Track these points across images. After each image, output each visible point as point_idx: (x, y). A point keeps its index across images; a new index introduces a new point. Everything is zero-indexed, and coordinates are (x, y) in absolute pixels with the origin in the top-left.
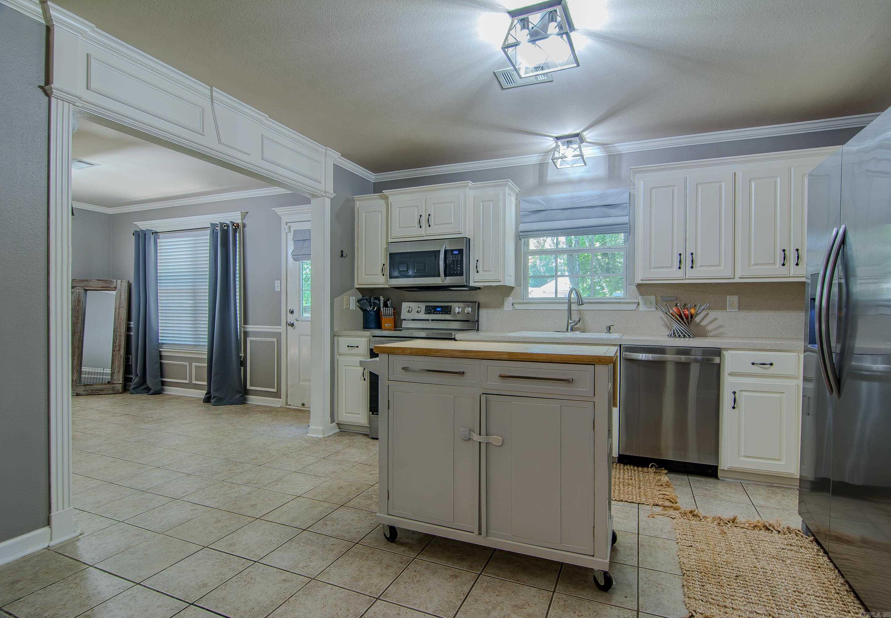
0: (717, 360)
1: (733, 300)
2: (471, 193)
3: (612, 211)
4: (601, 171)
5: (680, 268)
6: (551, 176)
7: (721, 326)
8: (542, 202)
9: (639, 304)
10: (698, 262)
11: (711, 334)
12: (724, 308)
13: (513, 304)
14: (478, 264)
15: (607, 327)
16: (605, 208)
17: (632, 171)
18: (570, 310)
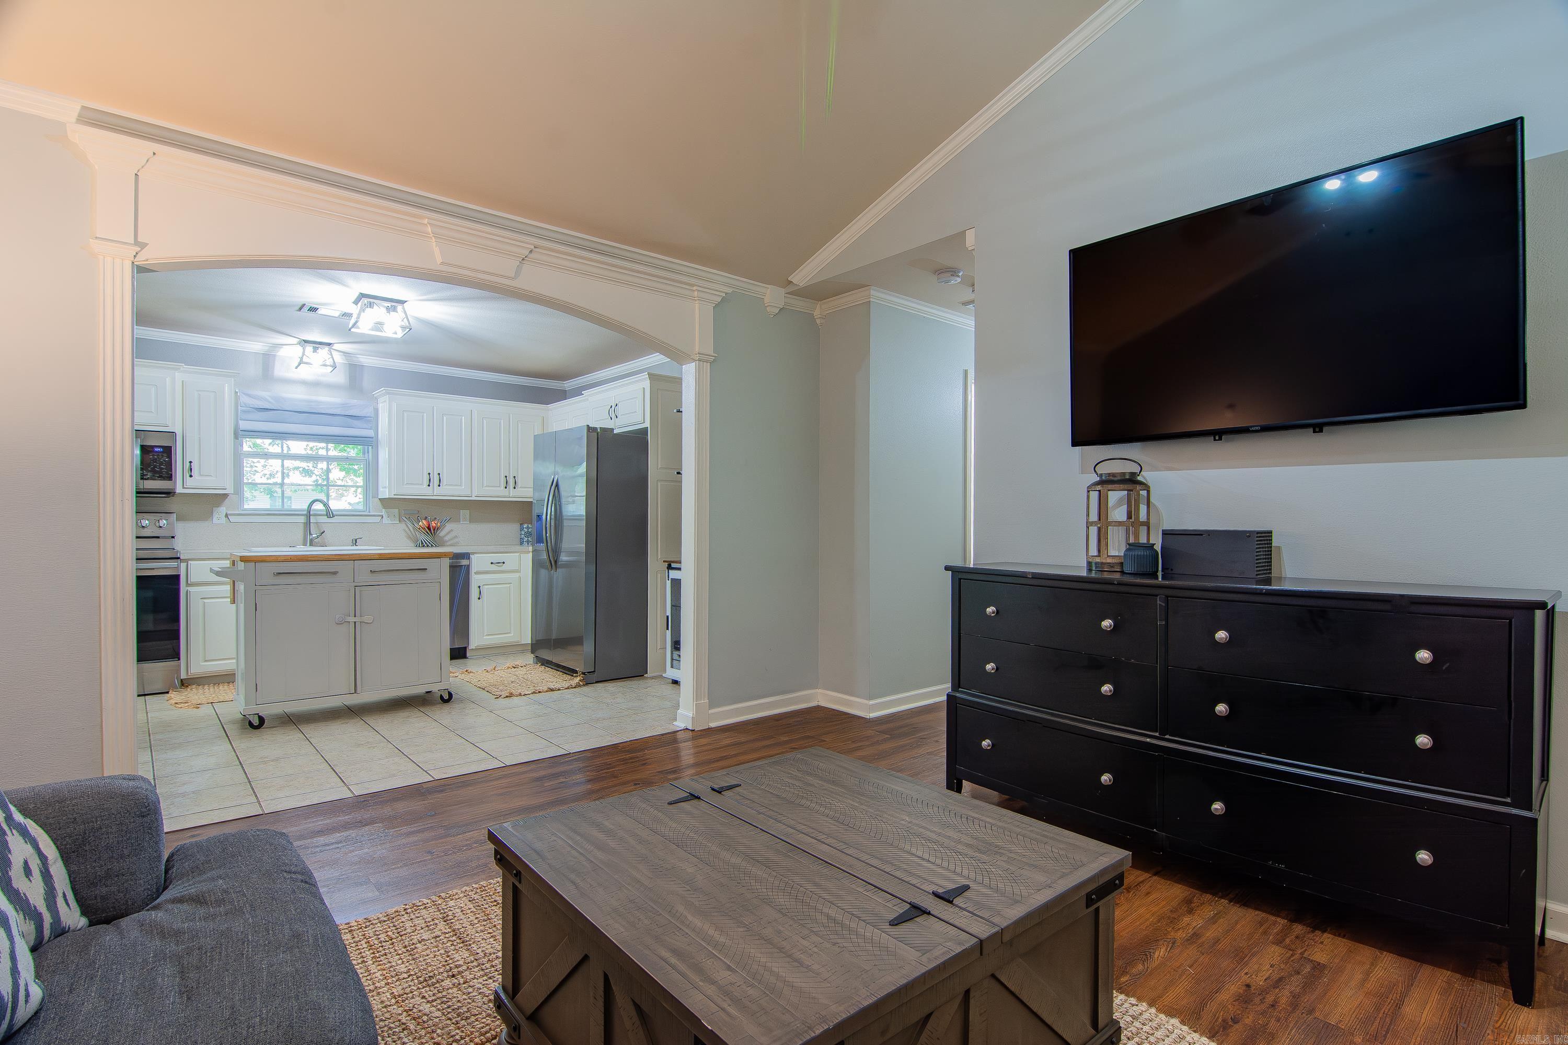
0: (464, 562)
1: (465, 513)
2: (178, 376)
3: (356, 423)
4: (340, 377)
5: (429, 486)
6: (279, 371)
7: (456, 537)
8: (268, 398)
9: (382, 517)
10: (444, 482)
11: (448, 544)
12: (458, 520)
13: (227, 516)
14: (193, 467)
15: (353, 539)
16: (347, 418)
17: (385, 391)
18: (309, 523)
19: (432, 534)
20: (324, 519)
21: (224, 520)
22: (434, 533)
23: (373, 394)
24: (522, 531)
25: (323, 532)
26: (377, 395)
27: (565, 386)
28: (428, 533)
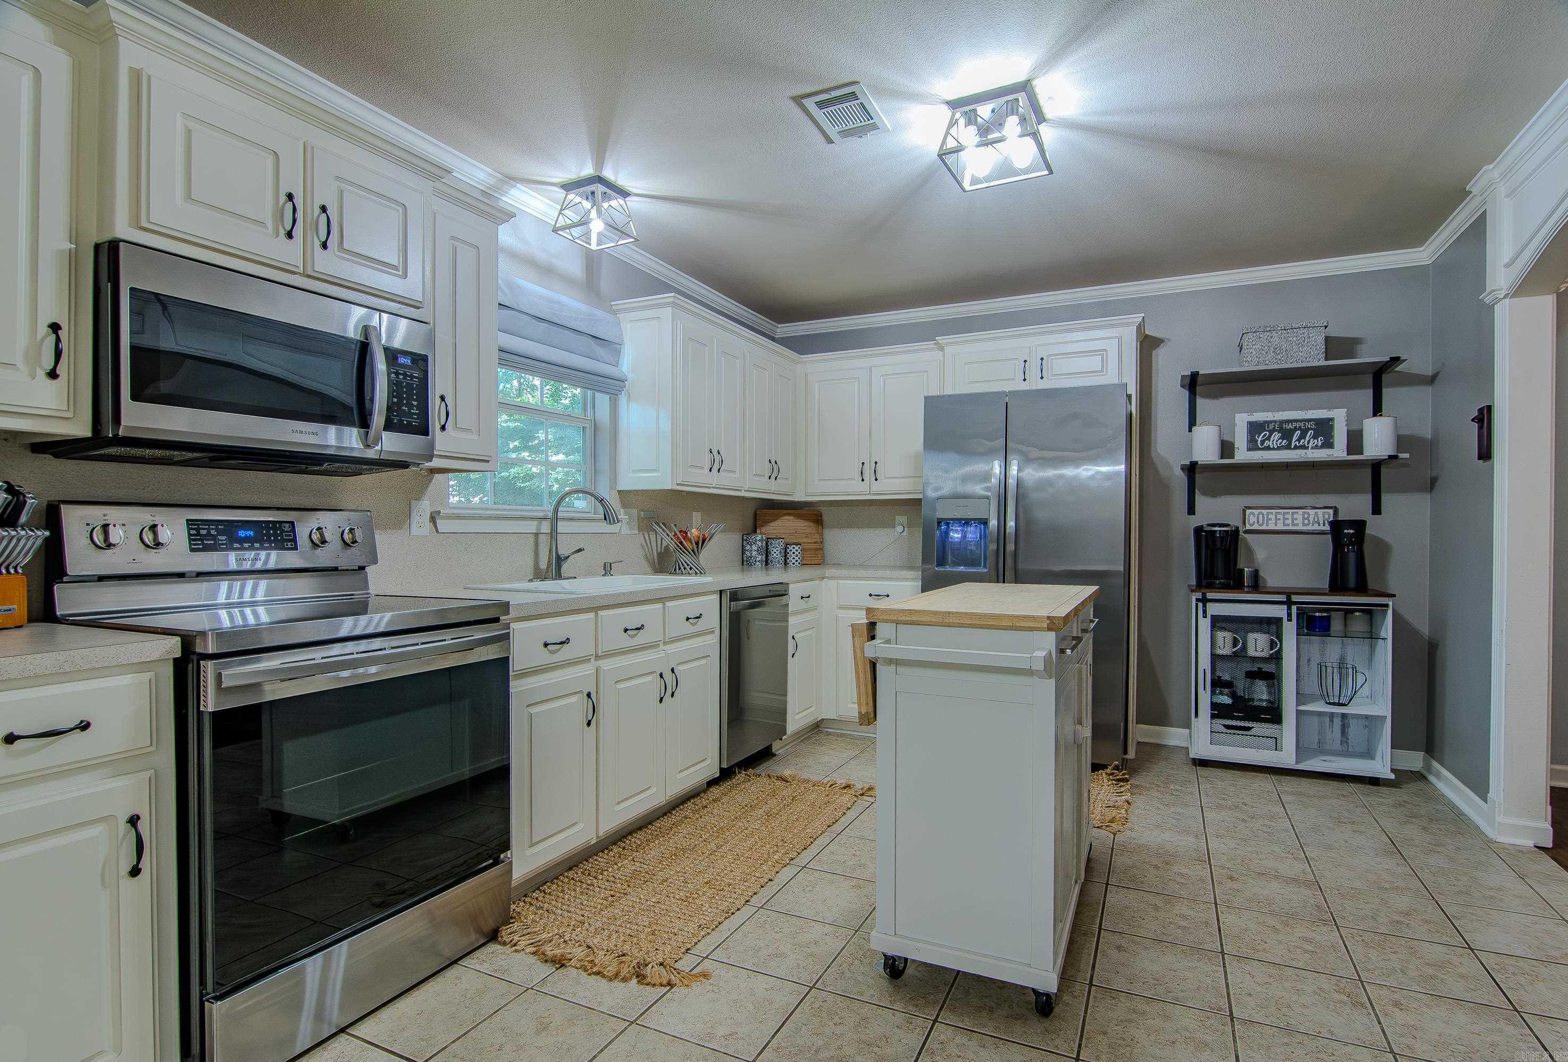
1: (697, 518)
3: (598, 350)
5: (711, 470)
6: (507, 234)
9: (622, 523)
13: (433, 519)
14: (449, 409)
15: (605, 564)
16: (592, 342)
17: (671, 300)
18: (554, 534)
19: (695, 554)
20: (604, 527)
21: (427, 528)
22: (701, 548)
23: (612, 303)
24: (751, 545)
25: (580, 550)
26: (621, 307)
27: (778, 330)
28: (693, 551)
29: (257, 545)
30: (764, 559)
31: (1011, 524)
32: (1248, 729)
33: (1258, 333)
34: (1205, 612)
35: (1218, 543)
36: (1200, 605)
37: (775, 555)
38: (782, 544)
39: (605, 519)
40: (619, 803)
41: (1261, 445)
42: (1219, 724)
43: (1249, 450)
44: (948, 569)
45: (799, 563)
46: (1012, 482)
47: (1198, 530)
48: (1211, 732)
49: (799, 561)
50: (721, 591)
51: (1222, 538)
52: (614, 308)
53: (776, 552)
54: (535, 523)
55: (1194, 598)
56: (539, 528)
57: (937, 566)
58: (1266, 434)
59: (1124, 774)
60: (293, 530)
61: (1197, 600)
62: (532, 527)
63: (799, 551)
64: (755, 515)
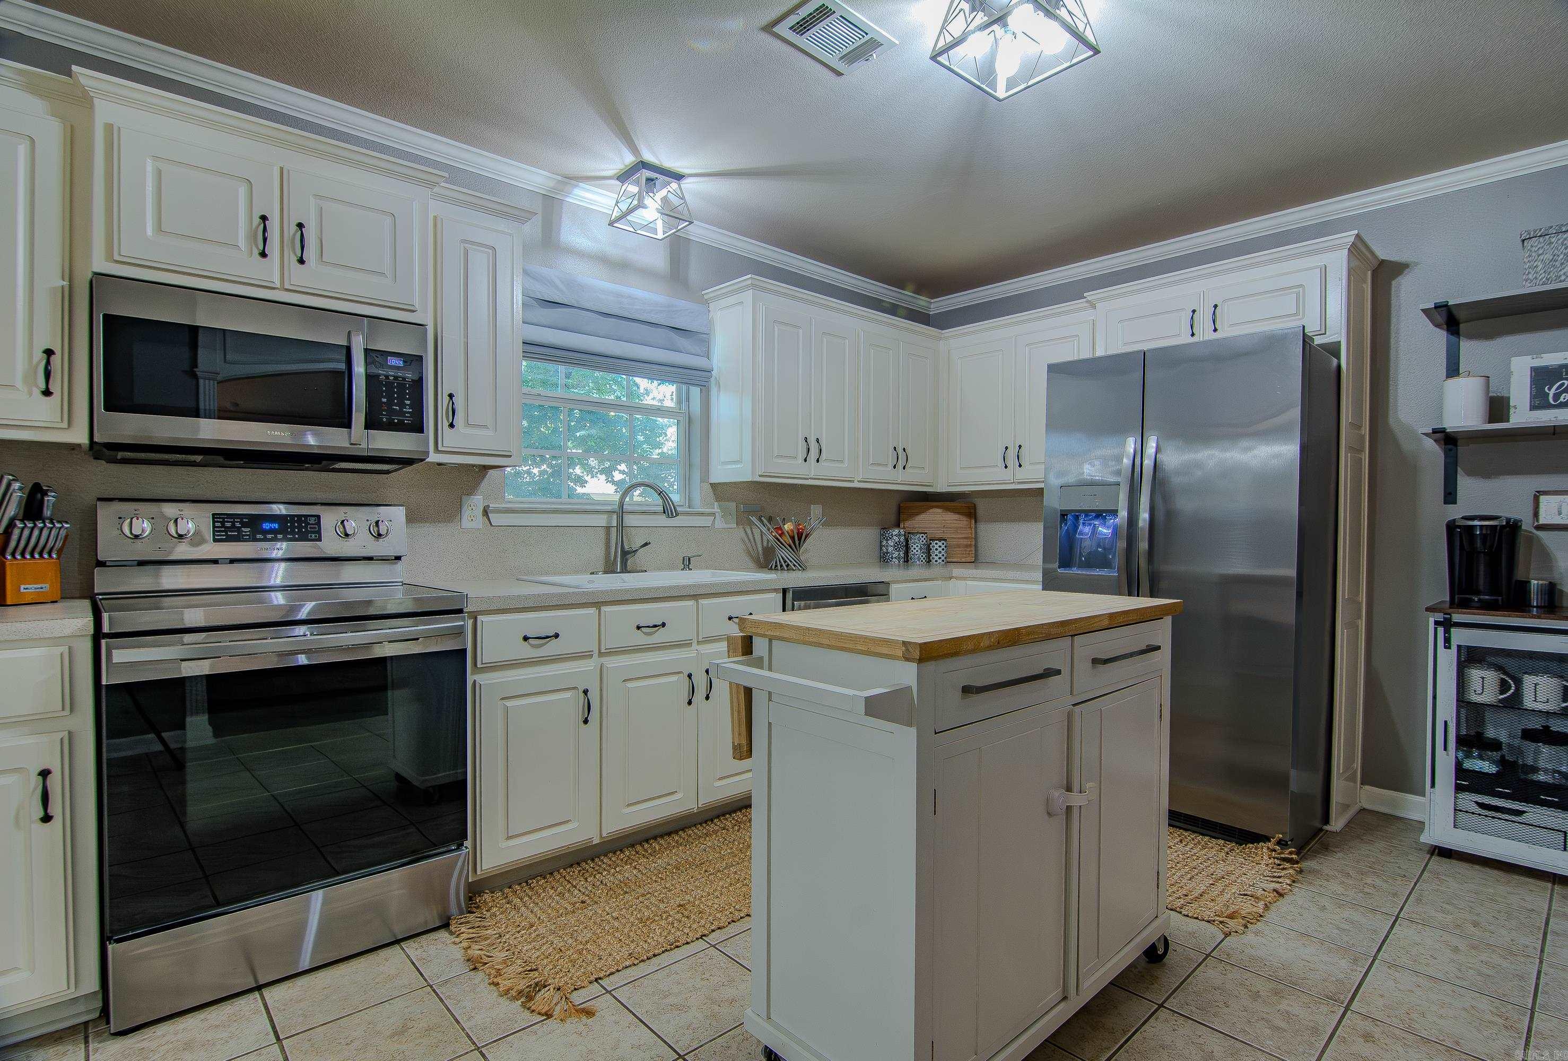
1: (816, 510)
4: (659, 259)
5: (806, 460)
8: (559, 285)
9: (713, 518)
10: (823, 454)
13: (486, 512)
14: (456, 406)
15: (684, 558)
16: (672, 335)
17: (749, 282)
18: (621, 526)
20: (662, 520)
21: (480, 521)
22: (799, 544)
23: (702, 292)
24: (887, 540)
25: (646, 544)
26: (712, 295)
27: (932, 306)
28: (790, 546)
29: (280, 536)
30: (902, 555)
31: (1144, 516)
32: (1519, 813)
33: (1547, 237)
34: (1447, 641)
35: (1479, 543)
36: (1441, 630)
37: (915, 551)
38: (923, 539)
39: (664, 512)
40: (629, 805)
41: (1555, 401)
42: (1469, 800)
43: (1533, 408)
44: (1075, 571)
45: (943, 561)
46: (1148, 463)
47: (1451, 527)
48: (1455, 810)
49: (943, 558)
50: (785, 591)
51: (1484, 537)
52: (706, 297)
53: (916, 549)
54: (605, 516)
55: (1431, 621)
56: (610, 521)
57: (1059, 568)
58: (1564, 383)
59: (1291, 853)
60: (319, 523)
61: (1437, 623)
62: (602, 521)
63: (943, 547)
64: (899, 508)
